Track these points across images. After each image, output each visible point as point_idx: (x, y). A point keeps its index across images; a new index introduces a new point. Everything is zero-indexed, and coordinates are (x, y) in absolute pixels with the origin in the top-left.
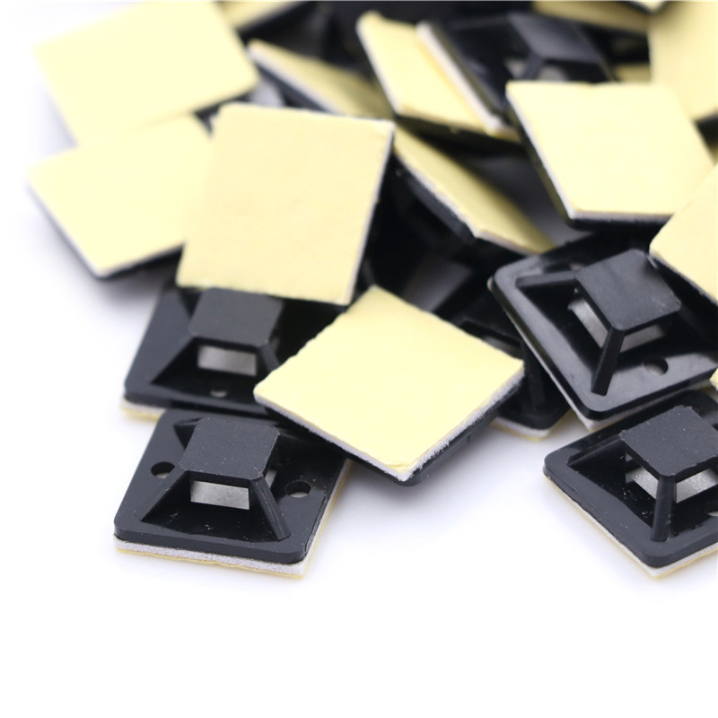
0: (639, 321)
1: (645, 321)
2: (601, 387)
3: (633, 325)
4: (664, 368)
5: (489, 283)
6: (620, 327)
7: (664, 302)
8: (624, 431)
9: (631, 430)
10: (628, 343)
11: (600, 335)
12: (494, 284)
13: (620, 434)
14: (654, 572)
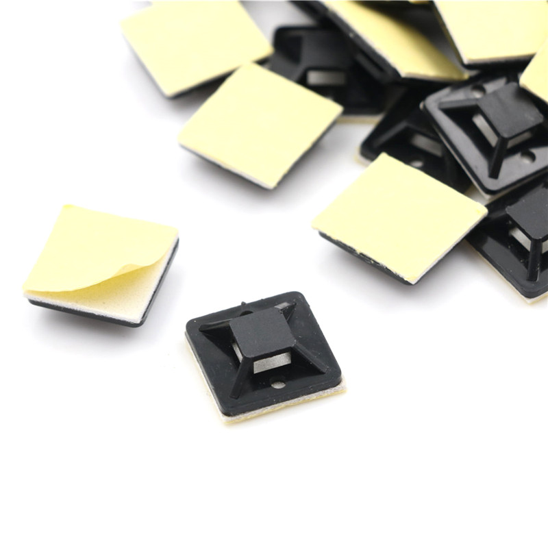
0: (518, 131)
1: (521, 131)
2: (494, 173)
3: (514, 134)
4: (533, 157)
5: (421, 106)
6: (506, 135)
7: (532, 117)
8: (509, 207)
9: (513, 207)
10: (510, 144)
11: (493, 140)
12: (425, 107)
13: (506, 209)
14: (529, 301)
